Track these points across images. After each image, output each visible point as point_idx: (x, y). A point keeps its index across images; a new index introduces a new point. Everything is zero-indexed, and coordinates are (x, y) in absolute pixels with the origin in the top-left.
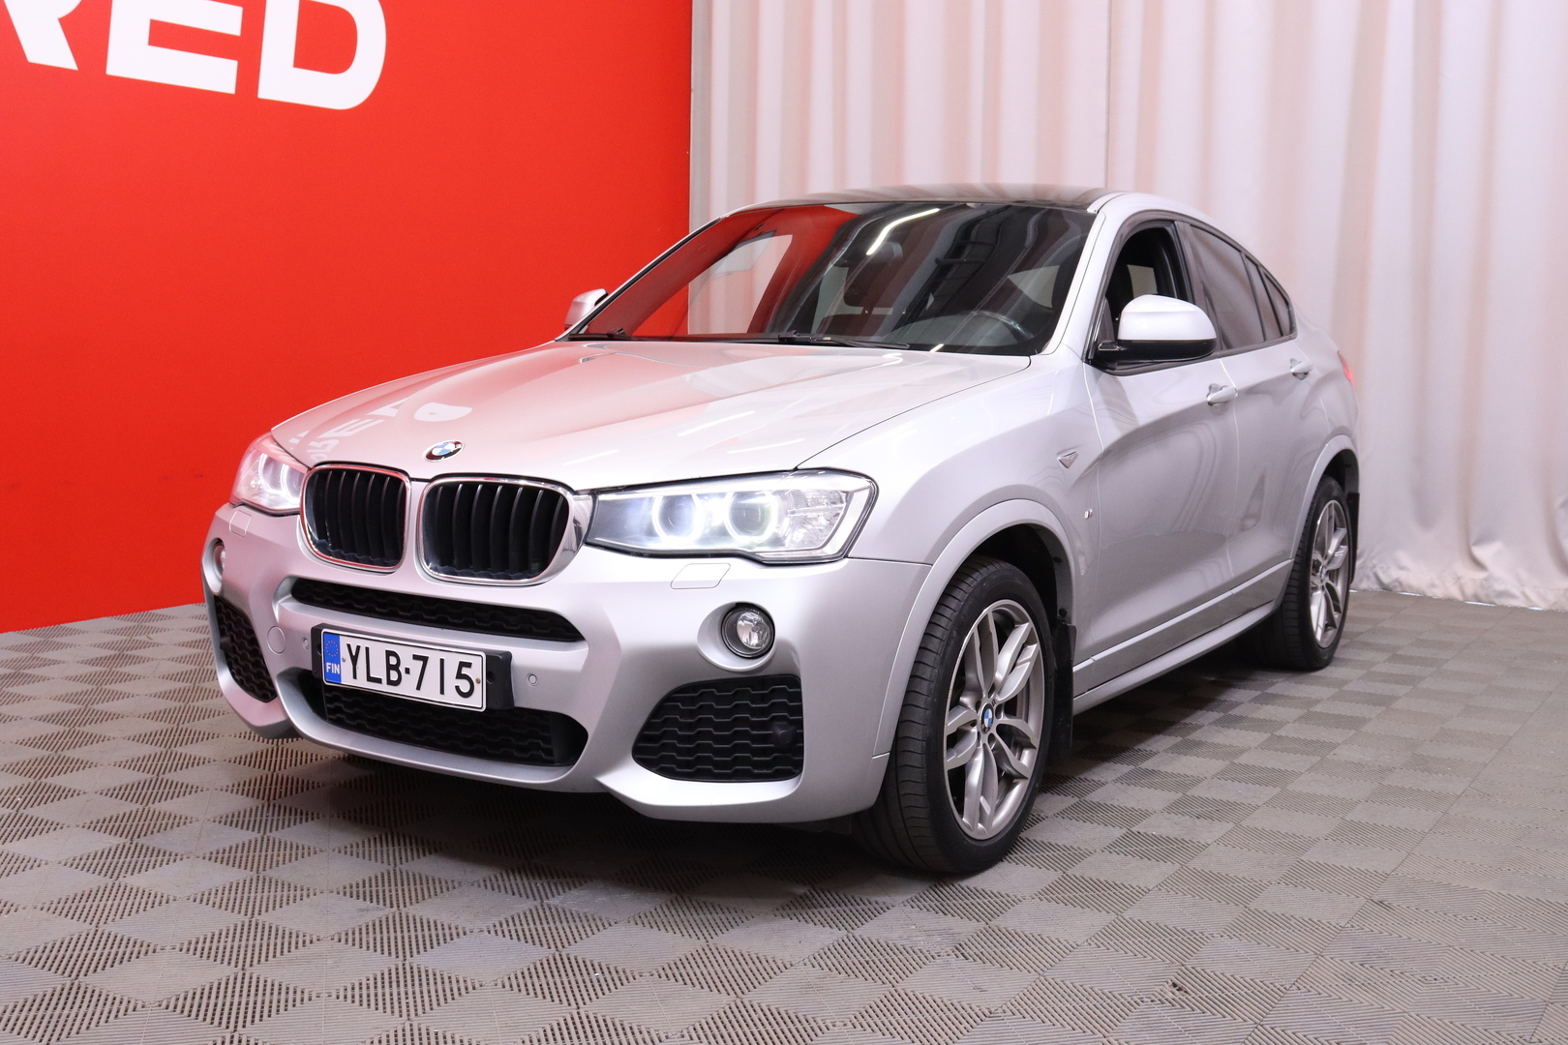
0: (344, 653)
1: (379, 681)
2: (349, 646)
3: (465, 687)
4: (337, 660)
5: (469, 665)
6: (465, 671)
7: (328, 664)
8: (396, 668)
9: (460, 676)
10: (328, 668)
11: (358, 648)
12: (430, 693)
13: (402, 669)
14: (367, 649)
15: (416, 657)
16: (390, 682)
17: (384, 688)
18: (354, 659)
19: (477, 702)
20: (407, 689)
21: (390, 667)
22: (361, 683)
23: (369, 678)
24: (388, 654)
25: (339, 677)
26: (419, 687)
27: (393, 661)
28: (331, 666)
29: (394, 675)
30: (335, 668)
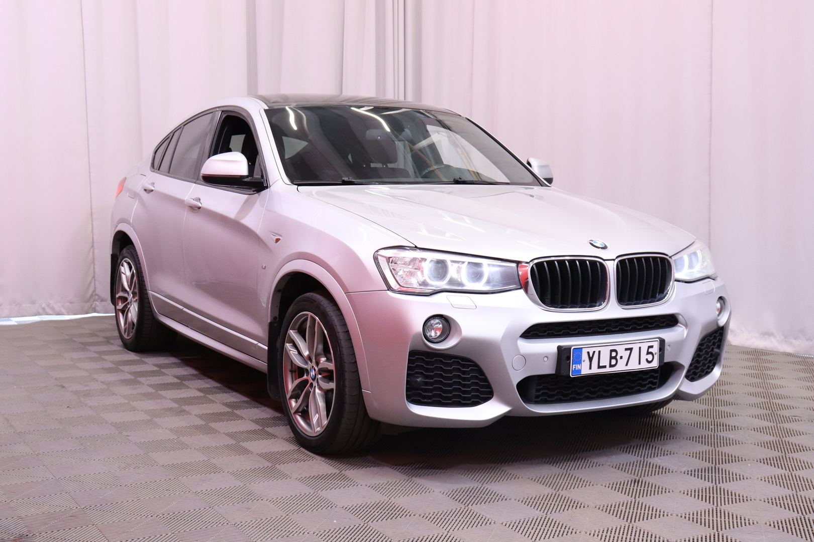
0: (585, 357)
1: (605, 367)
2: (588, 353)
3: (650, 357)
4: (580, 362)
5: (652, 347)
6: (650, 350)
7: (574, 365)
8: (615, 358)
9: (648, 353)
10: (574, 367)
11: (594, 352)
12: (634, 366)
13: (618, 357)
14: (599, 352)
15: (626, 349)
16: (611, 366)
17: (608, 370)
18: (591, 359)
19: (655, 364)
20: (621, 367)
21: (611, 358)
22: (595, 370)
23: (599, 367)
24: (612, 351)
25: (580, 371)
26: (627, 365)
27: (614, 354)
28: (575, 366)
29: (614, 362)
30: (578, 367)
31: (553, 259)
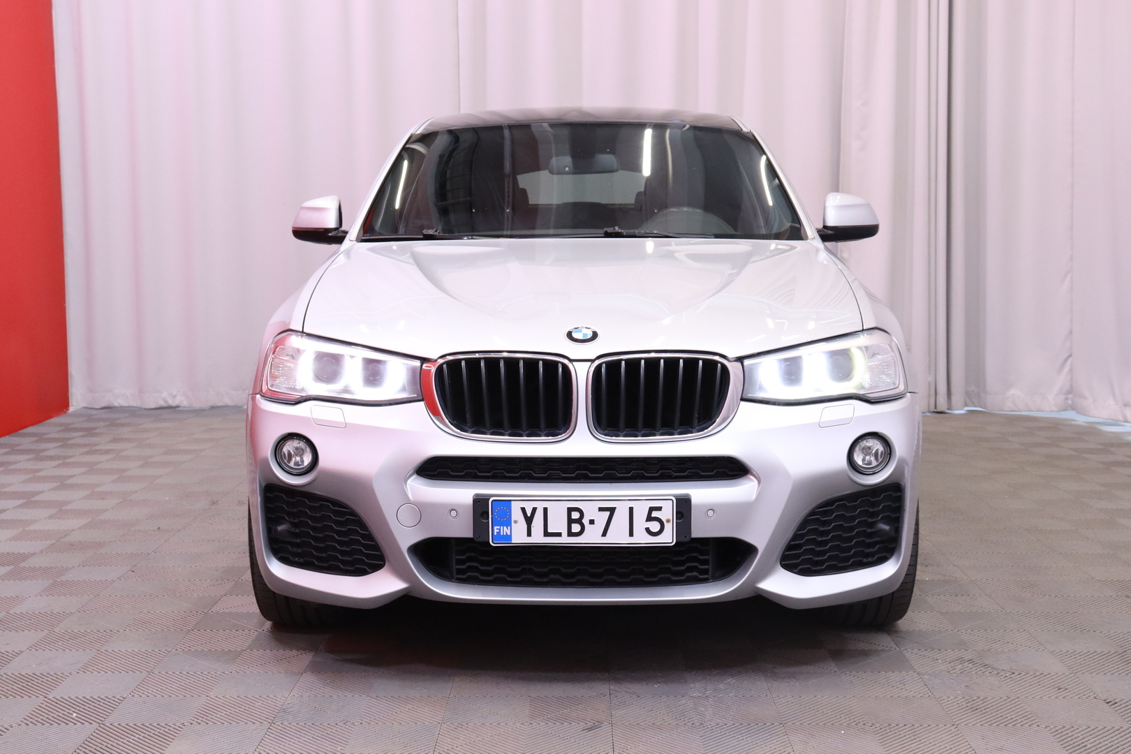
0: (516, 514)
1: (559, 535)
2: (523, 510)
3: (655, 527)
4: (508, 522)
5: (659, 509)
6: (654, 514)
7: (495, 528)
8: (579, 521)
9: (649, 518)
10: (496, 531)
11: (534, 510)
12: (618, 536)
13: (585, 521)
14: (545, 510)
15: (601, 509)
16: (570, 534)
17: (565, 540)
18: (529, 520)
19: (668, 538)
20: (592, 537)
21: (571, 521)
22: (538, 538)
23: (546, 534)
24: (570, 510)
25: (510, 537)
26: (604, 534)
27: (575, 515)
28: (500, 529)
29: (576, 528)
30: (505, 530)
31: (477, 356)
